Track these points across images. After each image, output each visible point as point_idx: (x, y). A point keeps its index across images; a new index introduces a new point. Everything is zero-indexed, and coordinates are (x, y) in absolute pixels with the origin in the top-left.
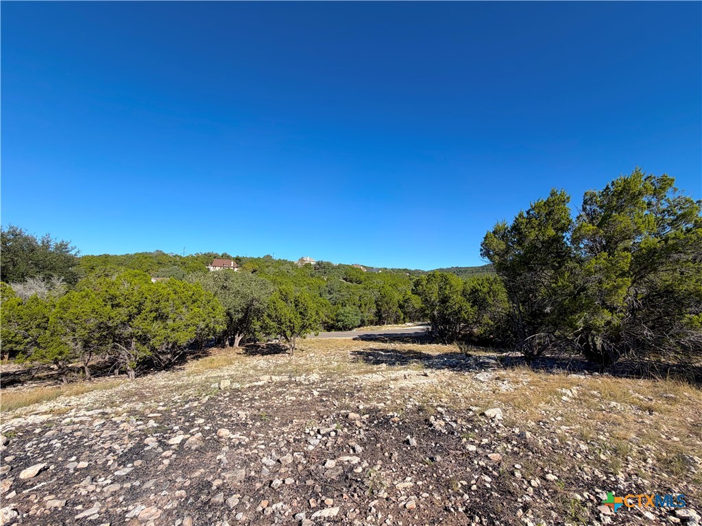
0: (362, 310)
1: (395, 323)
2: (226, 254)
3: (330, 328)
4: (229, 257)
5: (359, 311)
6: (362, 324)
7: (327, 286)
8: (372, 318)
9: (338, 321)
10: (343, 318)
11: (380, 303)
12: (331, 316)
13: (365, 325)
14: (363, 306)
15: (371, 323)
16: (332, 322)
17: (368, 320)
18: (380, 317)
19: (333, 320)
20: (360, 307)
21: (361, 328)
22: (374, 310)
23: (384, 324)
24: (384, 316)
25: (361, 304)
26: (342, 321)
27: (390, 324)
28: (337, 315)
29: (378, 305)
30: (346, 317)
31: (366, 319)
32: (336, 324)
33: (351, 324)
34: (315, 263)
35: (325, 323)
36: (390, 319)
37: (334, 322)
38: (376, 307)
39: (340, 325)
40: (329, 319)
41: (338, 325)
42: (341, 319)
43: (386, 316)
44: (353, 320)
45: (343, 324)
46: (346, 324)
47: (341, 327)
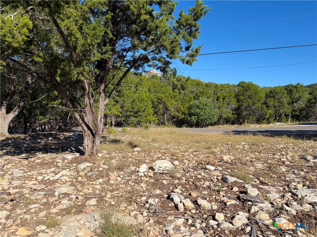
0: (220, 105)
1: (257, 123)
3: (180, 123)
8: (230, 115)
9: (191, 115)
10: (198, 111)
11: (241, 97)
12: (182, 109)
14: (221, 99)
16: (183, 116)
19: (184, 113)
20: (217, 100)
22: (234, 105)
24: (244, 113)
26: (197, 114)
27: (250, 123)
28: (189, 108)
29: (238, 101)
30: (202, 109)
31: (224, 116)
32: (189, 118)
33: (208, 118)
34: (160, 75)
35: (174, 117)
36: (251, 117)
37: (186, 116)
38: (237, 102)
39: (194, 119)
40: (180, 112)
41: (192, 119)
42: (196, 112)
43: (247, 114)
44: (211, 114)
45: (198, 118)
46: (202, 118)
47: (195, 122)
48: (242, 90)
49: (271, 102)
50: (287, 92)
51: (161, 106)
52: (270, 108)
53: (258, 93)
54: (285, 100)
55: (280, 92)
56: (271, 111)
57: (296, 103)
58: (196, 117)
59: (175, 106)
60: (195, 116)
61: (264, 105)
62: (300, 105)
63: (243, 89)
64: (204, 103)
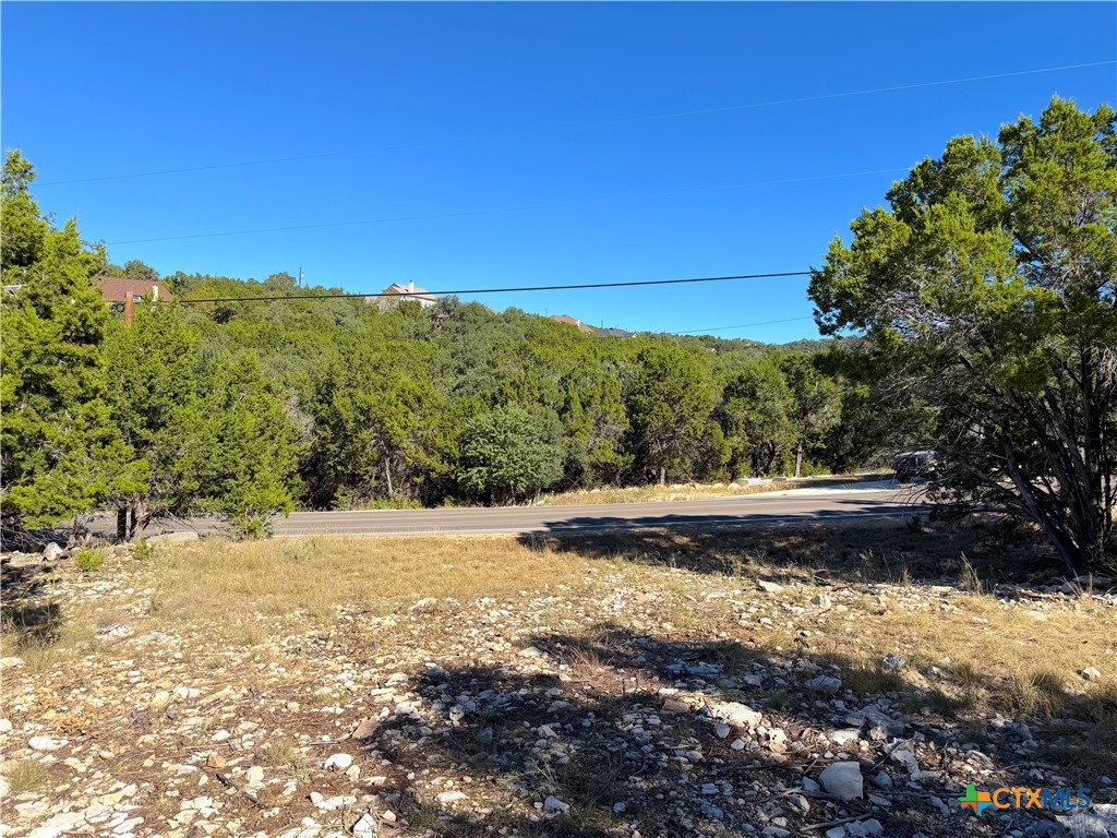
0: (574, 425)
1: (697, 479)
2: (140, 265)
3: (434, 492)
4: (148, 275)
5: (560, 428)
6: (572, 478)
7: (453, 355)
8: (609, 456)
9: (467, 463)
10: (488, 449)
11: (643, 399)
12: (440, 442)
13: (581, 485)
14: (576, 407)
15: (607, 475)
16: (445, 468)
17: (594, 466)
18: (641, 453)
19: (446, 458)
20: (563, 410)
21: (567, 494)
23: (653, 480)
24: (656, 449)
25: (567, 401)
26: (486, 462)
27: (677, 480)
28: (463, 441)
29: (633, 409)
30: (503, 444)
31: (585, 460)
32: (462, 476)
33: (521, 475)
34: (432, 303)
35: (417, 471)
36: (678, 460)
37: (453, 467)
38: (629, 415)
39: (477, 477)
40: (433, 453)
41: (471, 477)
42: (481, 454)
43: (664, 451)
44: (531, 461)
45: (490, 473)
46: (501, 473)
47: (481, 487)
48: (643, 376)
49: (739, 411)
50: (788, 379)
51: (367, 434)
52: (735, 432)
53: (694, 385)
54: (779, 405)
55: (763, 381)
56: (738, 441)
57: (815, 412)
58: (484, 469)
59: (420, 433)
60: (481, 468)
61: (716, 424)
62: (827, 419)
63: (649, 371)
64: (509, 423)
